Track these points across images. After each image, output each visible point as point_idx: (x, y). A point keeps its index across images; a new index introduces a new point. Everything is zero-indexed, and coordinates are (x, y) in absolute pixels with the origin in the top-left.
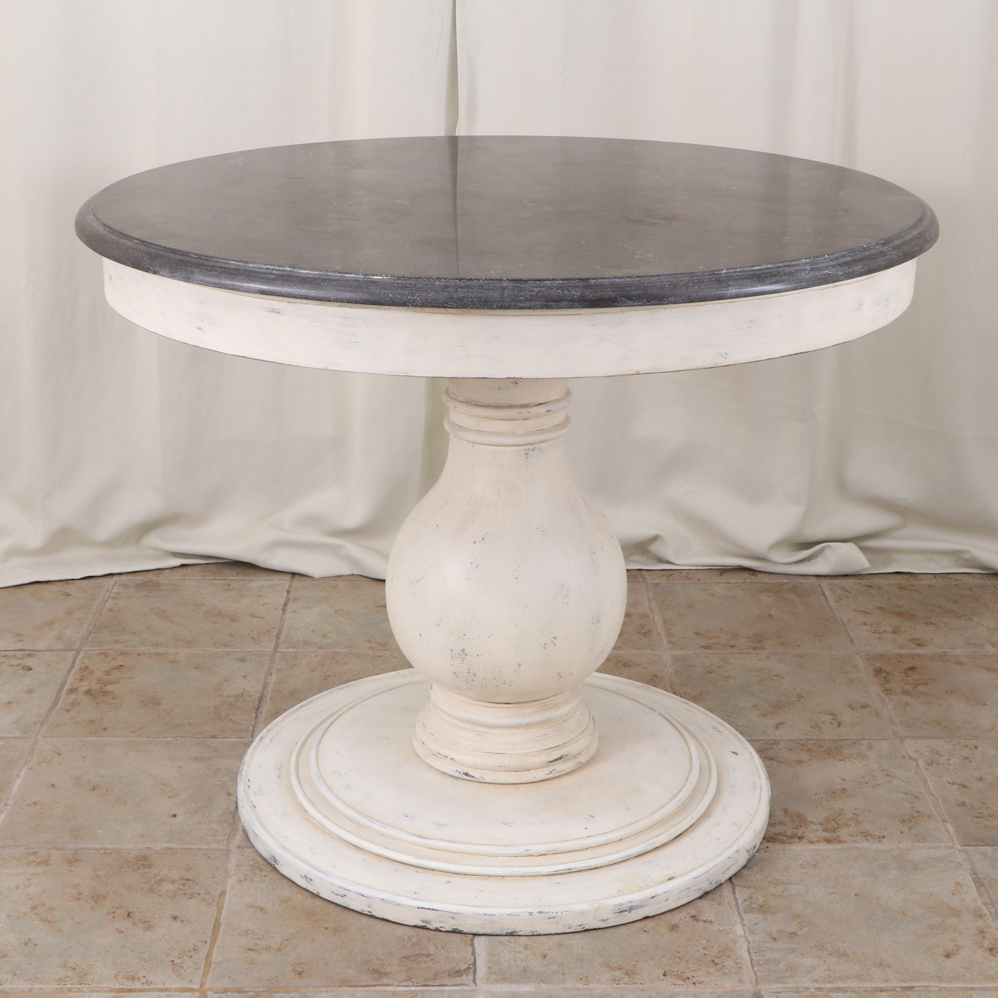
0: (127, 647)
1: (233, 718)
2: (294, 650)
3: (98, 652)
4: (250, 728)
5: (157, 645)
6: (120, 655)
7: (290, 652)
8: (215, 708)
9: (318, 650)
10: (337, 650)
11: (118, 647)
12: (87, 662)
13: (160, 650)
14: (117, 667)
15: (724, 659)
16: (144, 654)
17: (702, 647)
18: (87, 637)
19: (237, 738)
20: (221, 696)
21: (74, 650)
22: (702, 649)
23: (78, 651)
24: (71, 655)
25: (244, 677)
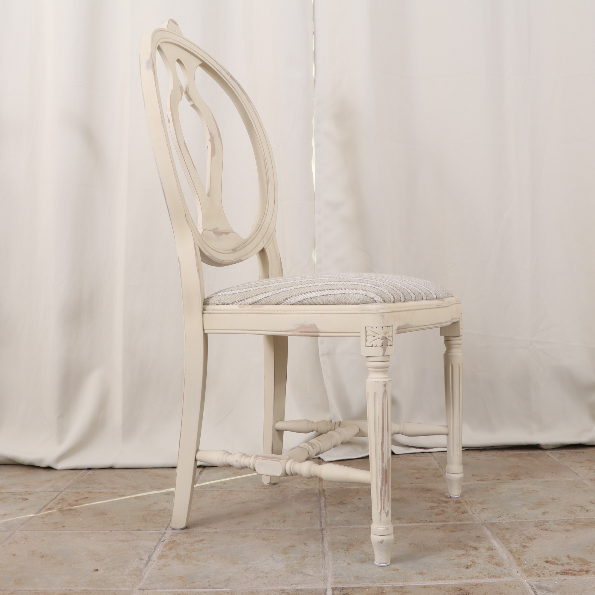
0: (94, 489)
1: (154, 521)
2: (203, 490)
3: (74, 492)
4: (165, 525)
5: (114, 488)
6: (88, 493)
7: (200, 491)
8: (143, 516)
9: (220, 490)
10: (232, 489)
11: (88, 490)
12: (65, 496)
13: (115, 491)
14: (84, 498)
15: (494, 485)
16: (104, 492)
17: (478, 480)
18: (70, 486)
19: (155, 530)
20: (149, 510)
21: (60, 491)
22: (478, 481)
23: (61, 492)
24: (56, 494)
25: (167, 502)
